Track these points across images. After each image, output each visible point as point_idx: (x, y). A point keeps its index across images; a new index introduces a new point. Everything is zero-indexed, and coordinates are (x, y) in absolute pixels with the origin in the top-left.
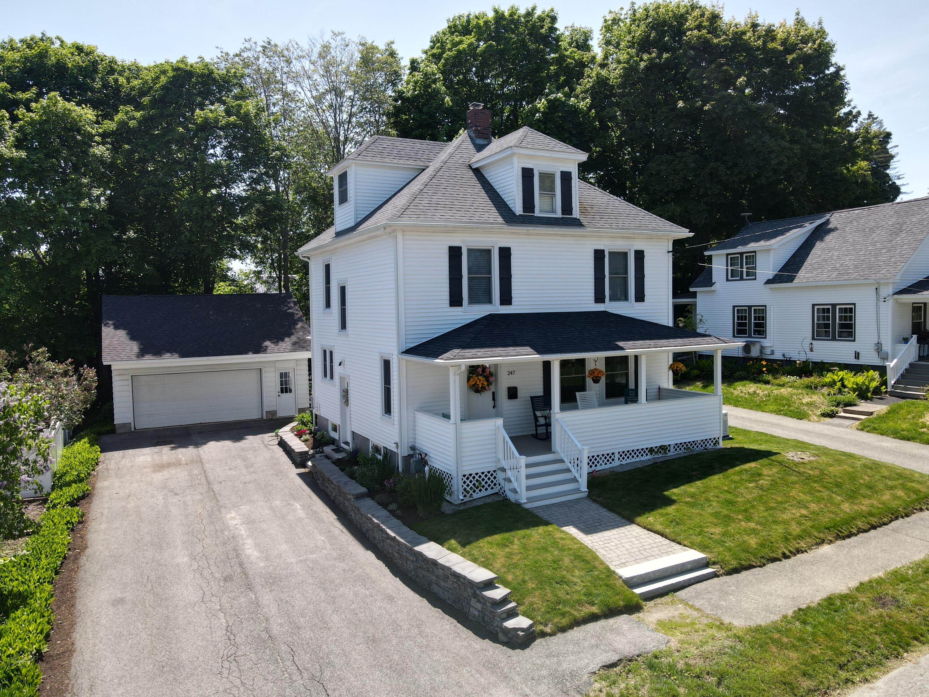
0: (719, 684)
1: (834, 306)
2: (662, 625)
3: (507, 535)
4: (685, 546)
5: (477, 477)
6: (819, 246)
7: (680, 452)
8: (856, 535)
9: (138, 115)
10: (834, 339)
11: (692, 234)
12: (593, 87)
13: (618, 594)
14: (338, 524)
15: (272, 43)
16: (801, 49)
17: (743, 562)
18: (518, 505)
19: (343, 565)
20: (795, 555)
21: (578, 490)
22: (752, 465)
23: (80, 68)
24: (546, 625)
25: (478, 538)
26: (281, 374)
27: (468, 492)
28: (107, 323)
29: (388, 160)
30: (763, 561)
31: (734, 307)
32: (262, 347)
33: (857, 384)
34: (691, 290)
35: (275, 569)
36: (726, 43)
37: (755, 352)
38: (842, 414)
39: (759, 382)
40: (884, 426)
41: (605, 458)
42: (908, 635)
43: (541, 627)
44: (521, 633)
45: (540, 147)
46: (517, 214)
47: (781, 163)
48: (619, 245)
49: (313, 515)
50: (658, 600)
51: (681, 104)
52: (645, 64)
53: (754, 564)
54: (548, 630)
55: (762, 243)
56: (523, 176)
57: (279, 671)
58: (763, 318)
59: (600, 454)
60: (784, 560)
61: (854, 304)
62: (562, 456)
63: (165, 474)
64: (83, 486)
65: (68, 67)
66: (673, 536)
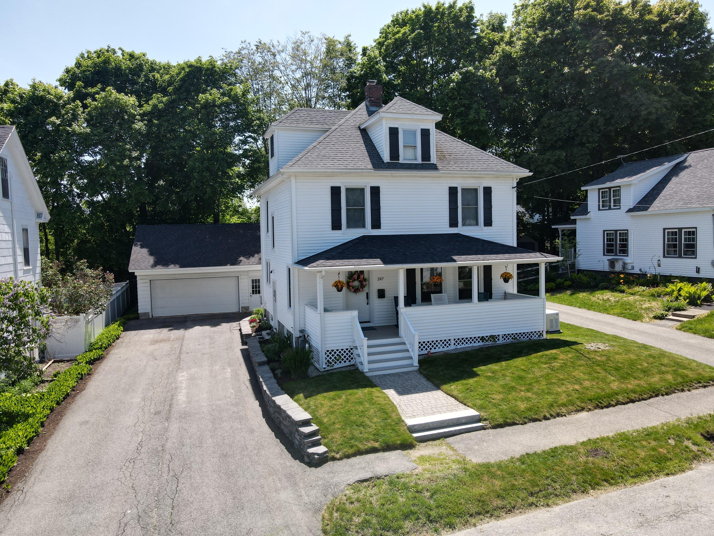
0: (431, 497)
1: (680, 229)
2: (422, 459)
3: (338, 392)
4: (468, 406)
5: (338, 353)
6: (674, 180)
7: (508, 341)
8: (614, 406)
9: (165, 99)
10: (680, 257)
11: (531, 174)
12: (499, 60)
13: (398, 436)
14: (248, 384)
15: (262, 42)
16: (674, 19)
17: (508, 421)
18: (362, 373)
19: (236, 409)
20: (555, 418)
21: (412, 365)
22: (554, 351)
23: (130, 69)
24: (338, 453)
25: (318, 393)
26: (253, 280)
27: (331, 363)
28: (137, 244)
29: (301, 125)
30: (526, 420)
31: (604, 231)
32: (237, 261)
33: (690, 293)
34: (572, 218)
35: (190, 409)
36: (608, 18)
37: (618, 267)
38: (671, 317)
39: (616, 291)
40: (699, 327)
41: (443, 343)
42: (600, 477)
43: (333, 454)
44: (316, 457)
45: (404, 112)
46: (385, 162)
47: (650, 113)
48: (470, 183)
49: (236, 376)
50: (431, 443)
51: (566, 70)
52: (540, 39)
53: (517, 422)
54: (338, 456)
55: (626, 179)
56: (390, 134)
57: (156, 470)
58: (626, 240)
59: (439, 340)
60: (544, 421)
61: (696, 228)
62: (405, 340)
63: (156, 346)
64: (100, 352)
65: (122, 69)
66: (462, 400)
